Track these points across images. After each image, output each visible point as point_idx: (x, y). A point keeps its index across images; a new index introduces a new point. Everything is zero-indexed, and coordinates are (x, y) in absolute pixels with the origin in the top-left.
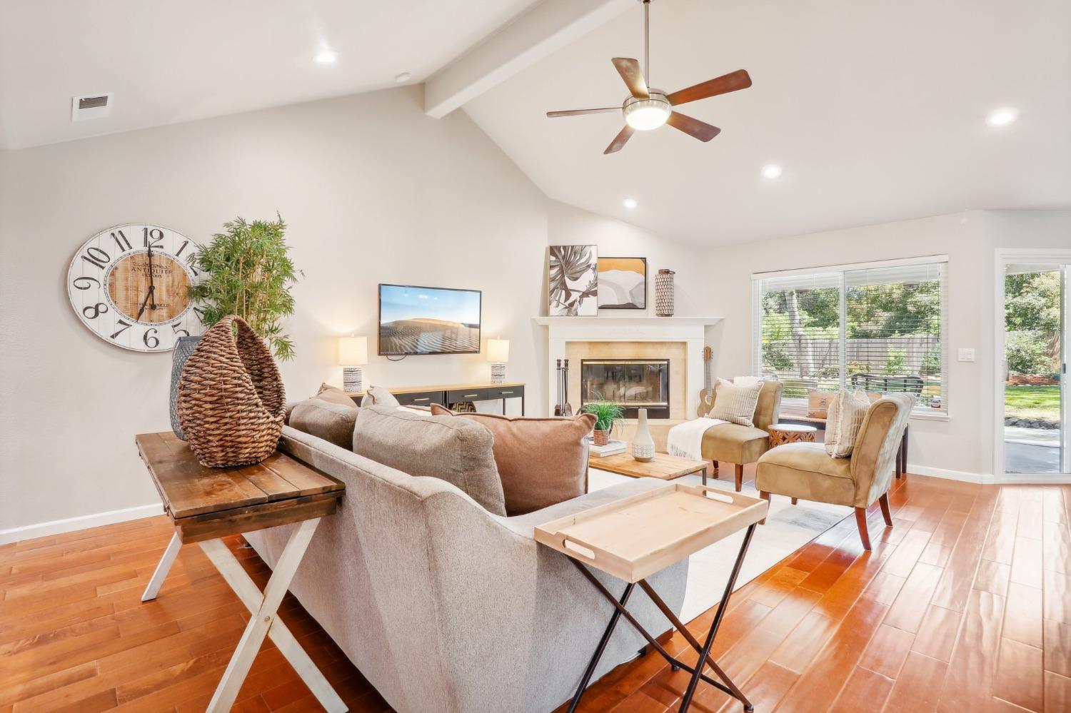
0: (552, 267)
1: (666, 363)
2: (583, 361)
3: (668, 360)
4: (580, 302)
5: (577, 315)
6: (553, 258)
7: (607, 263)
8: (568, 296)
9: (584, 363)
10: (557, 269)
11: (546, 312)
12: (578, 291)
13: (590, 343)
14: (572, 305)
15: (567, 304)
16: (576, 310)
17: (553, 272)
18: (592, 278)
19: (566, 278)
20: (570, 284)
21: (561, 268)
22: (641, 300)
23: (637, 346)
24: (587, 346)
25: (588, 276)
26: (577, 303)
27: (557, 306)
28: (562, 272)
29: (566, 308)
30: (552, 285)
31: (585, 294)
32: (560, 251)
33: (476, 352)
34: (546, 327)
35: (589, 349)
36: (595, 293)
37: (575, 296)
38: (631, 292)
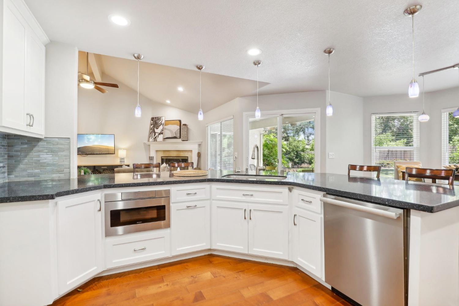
0: (152, 125)
1: (187, 158)
2: (162, 157)
3: (188, 157)
4: (158, 137)
5: (157, 141)
6: (152, 122)
7: (168, 122)
8: (155, 134)
9: (162, 158)
10: (153, 125)
11: (149, 141)
12: (158, 133)
13: (164, 151)
14: (156, 138)
15: (154, 137)
16: (157, 139)
17: (152, 126)
18: (162, 128)
19: (155, 128)
20: (156, 130)
21: (154, 125)
22: (179, 135)
23: (178, 152)
24: (163, 152)
25: (161, 127)
26: (157, 137)
27: (152, 138)
28: (154, 126)
29: (154, 139)
30: (151, 131)
31: (160, 134)
32: (154, 119)
33: (113, 154)
34: (149, 145)
35: (163, 153)
36: (162, 133)
37: (157, 134)
38: (175, 133)
